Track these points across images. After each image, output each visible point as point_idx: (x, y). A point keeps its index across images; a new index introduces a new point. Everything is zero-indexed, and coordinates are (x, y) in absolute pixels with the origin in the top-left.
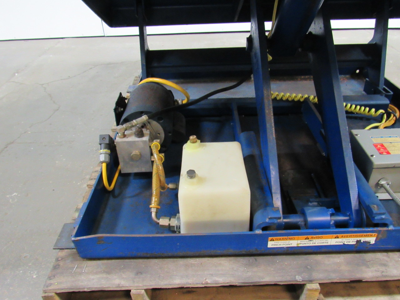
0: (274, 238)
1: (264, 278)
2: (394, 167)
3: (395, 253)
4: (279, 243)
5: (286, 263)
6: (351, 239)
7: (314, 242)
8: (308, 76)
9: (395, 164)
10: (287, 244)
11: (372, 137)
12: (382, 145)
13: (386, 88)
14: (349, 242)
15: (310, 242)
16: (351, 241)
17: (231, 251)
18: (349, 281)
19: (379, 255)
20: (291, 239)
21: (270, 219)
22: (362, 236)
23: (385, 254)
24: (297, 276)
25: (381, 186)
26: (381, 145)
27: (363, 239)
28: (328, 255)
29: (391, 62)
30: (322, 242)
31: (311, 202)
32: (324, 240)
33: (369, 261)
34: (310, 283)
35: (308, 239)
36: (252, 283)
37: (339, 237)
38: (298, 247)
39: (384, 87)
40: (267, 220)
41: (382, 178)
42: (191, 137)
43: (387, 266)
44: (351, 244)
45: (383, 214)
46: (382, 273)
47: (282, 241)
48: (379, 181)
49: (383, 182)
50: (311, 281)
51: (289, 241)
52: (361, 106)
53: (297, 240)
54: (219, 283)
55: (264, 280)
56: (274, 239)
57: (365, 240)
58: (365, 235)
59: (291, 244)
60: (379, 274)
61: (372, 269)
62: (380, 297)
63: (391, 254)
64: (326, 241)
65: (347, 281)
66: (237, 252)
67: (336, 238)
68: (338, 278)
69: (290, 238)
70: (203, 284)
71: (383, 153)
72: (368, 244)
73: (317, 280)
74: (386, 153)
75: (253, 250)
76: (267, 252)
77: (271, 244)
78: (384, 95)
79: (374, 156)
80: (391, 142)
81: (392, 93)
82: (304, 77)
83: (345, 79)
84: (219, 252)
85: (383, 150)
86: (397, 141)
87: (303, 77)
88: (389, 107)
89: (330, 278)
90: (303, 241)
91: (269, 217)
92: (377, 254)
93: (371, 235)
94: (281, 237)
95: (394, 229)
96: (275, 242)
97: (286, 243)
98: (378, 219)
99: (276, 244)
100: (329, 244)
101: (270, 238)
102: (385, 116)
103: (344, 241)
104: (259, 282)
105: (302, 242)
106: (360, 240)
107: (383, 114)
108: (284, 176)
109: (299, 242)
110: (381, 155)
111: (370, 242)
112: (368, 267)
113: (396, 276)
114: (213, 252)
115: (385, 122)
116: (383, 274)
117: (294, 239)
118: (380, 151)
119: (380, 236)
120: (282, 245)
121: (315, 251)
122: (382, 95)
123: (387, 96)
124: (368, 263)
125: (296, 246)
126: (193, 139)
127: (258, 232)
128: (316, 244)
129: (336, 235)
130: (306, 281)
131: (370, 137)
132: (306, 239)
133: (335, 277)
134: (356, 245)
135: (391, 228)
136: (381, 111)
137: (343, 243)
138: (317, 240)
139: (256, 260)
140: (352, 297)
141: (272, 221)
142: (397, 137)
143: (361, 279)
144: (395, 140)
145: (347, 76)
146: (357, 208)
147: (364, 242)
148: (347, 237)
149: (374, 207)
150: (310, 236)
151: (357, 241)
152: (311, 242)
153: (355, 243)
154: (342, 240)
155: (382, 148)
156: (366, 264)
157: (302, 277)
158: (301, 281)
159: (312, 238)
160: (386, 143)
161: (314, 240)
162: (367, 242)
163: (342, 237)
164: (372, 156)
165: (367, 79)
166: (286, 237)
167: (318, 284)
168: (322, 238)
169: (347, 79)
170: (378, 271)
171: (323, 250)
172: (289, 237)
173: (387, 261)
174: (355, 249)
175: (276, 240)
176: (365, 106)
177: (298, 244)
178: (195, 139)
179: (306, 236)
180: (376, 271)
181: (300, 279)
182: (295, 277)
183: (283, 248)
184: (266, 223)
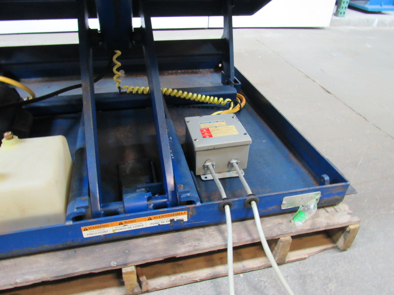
0: (87, 227)
1: (78, 269)
2: (214, 149)
3: (210, 227)
4: (95, 232)
5: (105, 251)
6: (164, 219)
7: (130, 226)
8: (175, 71)
9: (214, 146)
10: (103, 232)
11: (201, 123)
12: (208, 130)
13: (237, 79)
14: (164, 222)
15: (124, 227)
16: (165, 221)
17: (47, 246)
18: (163, 259)
19: (197, 231)
20: (105, 226)
21: (77, 208)
22: (173, 215)
23: (202, 229)
24: (112, 262)
25: (207, 167)
26: (206, 130)
27: (176, 218)
28: (148, 238)
29: (260, 57)
30: (137, 225)
31: (138, 189)
32: (139, 223)
33: (186, 238)
34: (125, 266)
35: (122, 224)
36: (65, 275)
37: (151, 218)
38: (115, 233)
39: (235, 77)
40: (75, 210)
41: (207, 160)
42: (6, 134)
43: (200, 240)
44: (166, 224)
45: (188, 192)
46: (194, 247)
47: (97, 230)
48: (205, 163)
49: (208, 164)
50: (126, 265)
51: (104, 229)
52: (210, 96)
53: (111, 227)
54: (29, 282)
55: (78, 271)
56: (88, 229)
57: (178, 219)
58: (176, 214)
59: (107, 231)
60: (191, 248)
61: (187, 245)
62: (203, 270)
63: (207, 229)
64: (141, 224)
65: (161, 260)
66: (53, 246)
67: (149, 220)
68: (152, 258)
69: (103, 226)
70: (12, 285)
71: (206, 136)
72: (182, 222)
73: (132, 263)
74: (208, 137)
75: (69, 243)
76: (85, 242)
77: (86, 234)
78: (233, 85)
79: (197, 140)
80: (216, 126)
81: (240, 83)
82: (172, 72)
83: (208, 72)
84: (34, 249)
85: (207, 134)
86: (222, 125)
87: (170, 72)
88: (237, 96)
89: (144, 259)
90: (118, 226)
91: (76, 207)
92: (194, 230)
93: (181, 213)
94: (94, 226)
95: (201, 205)
96: (90, 231)
97: (101, 231)
98: (184, 198)
99: (91, 233)
100: (144, 227)
101: (83, 228)
102: (232, 104)
103: (158, 221)
104: (72, 274)
105: (117, 228)
106: (173, 219)
107: (230, 102)
108: (123, 166)
109: (114, 228)
110: (204, 138)
111: (183, 220)
112: (183, 243)
113: (206, 249)
114: (26, 250)
115: (232, 109)
116: (196, 248)
117: (108, 226)
118: (204, 135)
119: (190, 213)
120: (98, 233)
121: (134, 235)
122: (232, 86)
123: (235, 86)
124: (185, 240)
125: (112, 232)
126: (8, 136)
127: (68, 223)
128: (133, 229)
129: (149, 217)
130: (121, 265)
131: (200, 123)
132: (120, 224)
133: (150, 258)
134: (171, 225)
135: (198, 204)
136: (228, 100)
137: (158, 223)
138: (131, 224)
139: (75, 252)
140: (177, 274)
141: (80, 211)
142: (223, 121)
143: (174, 256)
144: (220, 125)
145: (212, 70)
146: (173, 189)
147: (177, 220)
148: (159, 217)
149: (181, 186)
150: (123, 221)
151: (172, 221)
152: (126, 227)
153: (169, 223)
154: (156, 221)
155: (207, 132)
156: (181, 241)
157: (117, 262)
158: (115, 266)
159: (126, 222)
160: (212, 127)
161: (129, 225)
162: (180, 220)
163: (155, 218)
164: (195, 140)
165: (223, 72)
166: (99, 225)
167: (133, 267)
168: (135, 221)
169: (211, 72)
170: (191, 246)
171: (142, 233)
172: (102, 224)
173: (202, 236)
174: (172, 229)
175: (89, 229)
176: (214, 96)
177: (114, 231)
178: (10, 135)
179: (119, 222)
180: (189, 246)
181: (115, 265)
182: (110, 263)
183: (100, 236)
184: (75, 213)
